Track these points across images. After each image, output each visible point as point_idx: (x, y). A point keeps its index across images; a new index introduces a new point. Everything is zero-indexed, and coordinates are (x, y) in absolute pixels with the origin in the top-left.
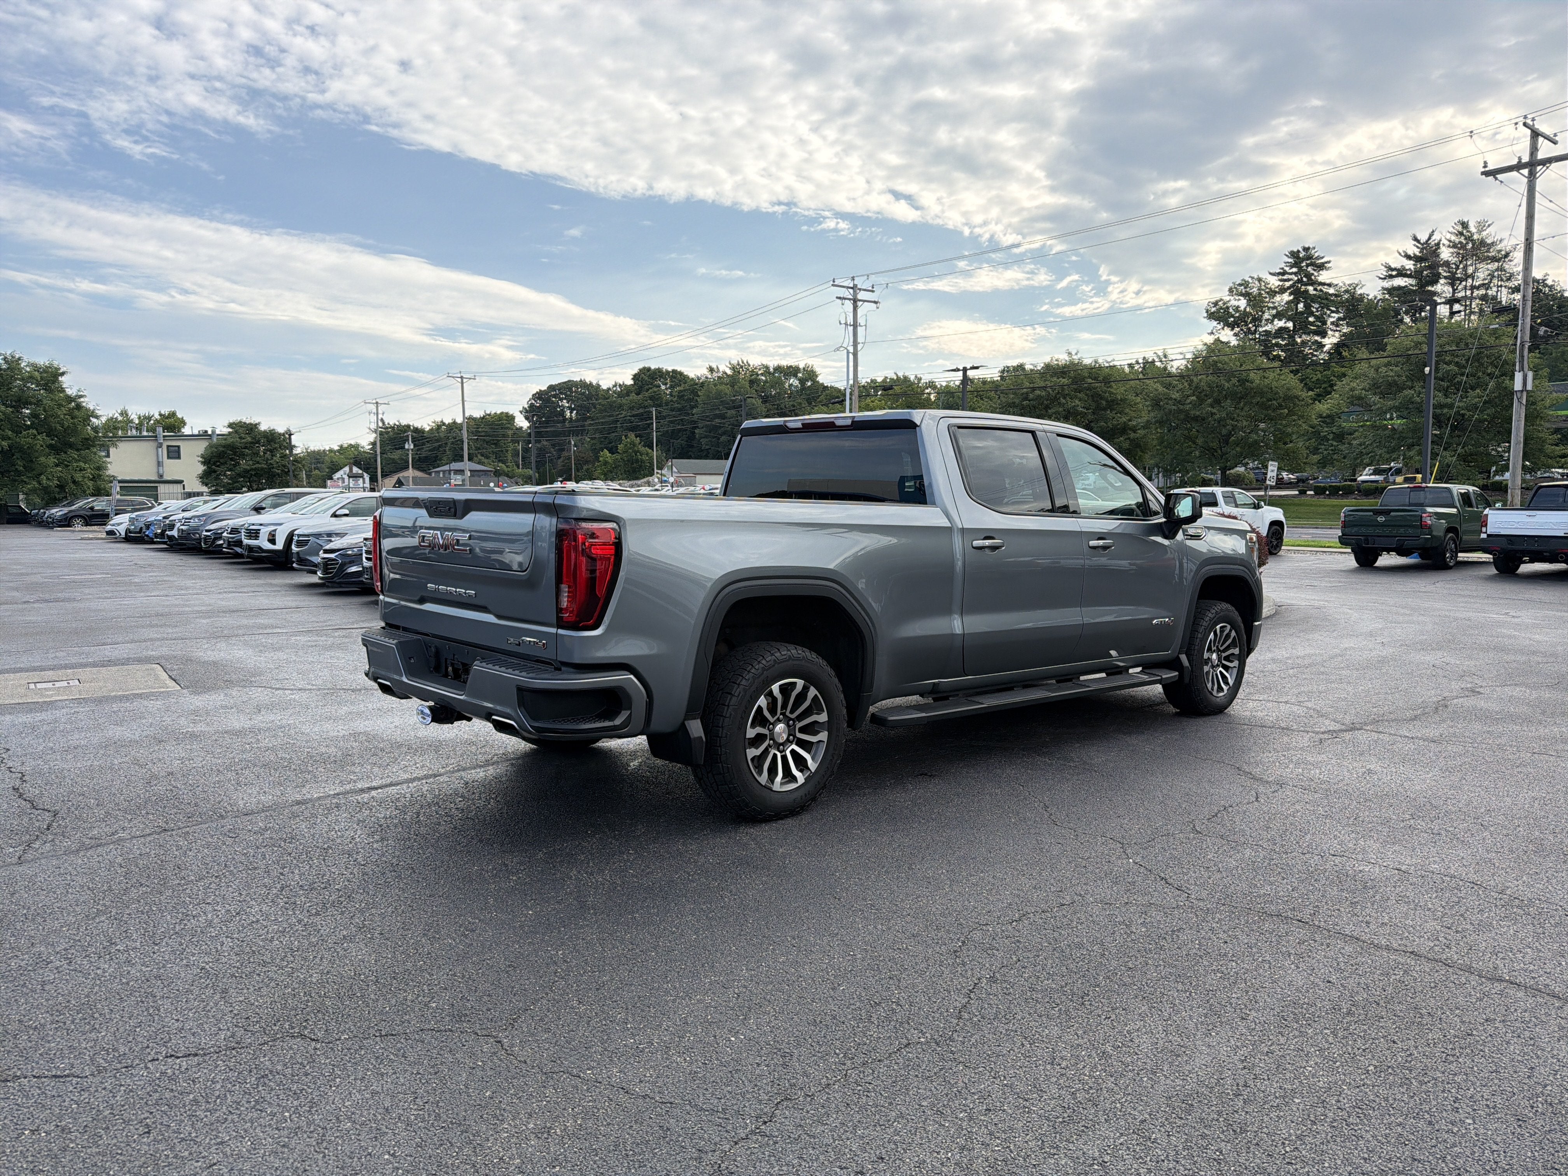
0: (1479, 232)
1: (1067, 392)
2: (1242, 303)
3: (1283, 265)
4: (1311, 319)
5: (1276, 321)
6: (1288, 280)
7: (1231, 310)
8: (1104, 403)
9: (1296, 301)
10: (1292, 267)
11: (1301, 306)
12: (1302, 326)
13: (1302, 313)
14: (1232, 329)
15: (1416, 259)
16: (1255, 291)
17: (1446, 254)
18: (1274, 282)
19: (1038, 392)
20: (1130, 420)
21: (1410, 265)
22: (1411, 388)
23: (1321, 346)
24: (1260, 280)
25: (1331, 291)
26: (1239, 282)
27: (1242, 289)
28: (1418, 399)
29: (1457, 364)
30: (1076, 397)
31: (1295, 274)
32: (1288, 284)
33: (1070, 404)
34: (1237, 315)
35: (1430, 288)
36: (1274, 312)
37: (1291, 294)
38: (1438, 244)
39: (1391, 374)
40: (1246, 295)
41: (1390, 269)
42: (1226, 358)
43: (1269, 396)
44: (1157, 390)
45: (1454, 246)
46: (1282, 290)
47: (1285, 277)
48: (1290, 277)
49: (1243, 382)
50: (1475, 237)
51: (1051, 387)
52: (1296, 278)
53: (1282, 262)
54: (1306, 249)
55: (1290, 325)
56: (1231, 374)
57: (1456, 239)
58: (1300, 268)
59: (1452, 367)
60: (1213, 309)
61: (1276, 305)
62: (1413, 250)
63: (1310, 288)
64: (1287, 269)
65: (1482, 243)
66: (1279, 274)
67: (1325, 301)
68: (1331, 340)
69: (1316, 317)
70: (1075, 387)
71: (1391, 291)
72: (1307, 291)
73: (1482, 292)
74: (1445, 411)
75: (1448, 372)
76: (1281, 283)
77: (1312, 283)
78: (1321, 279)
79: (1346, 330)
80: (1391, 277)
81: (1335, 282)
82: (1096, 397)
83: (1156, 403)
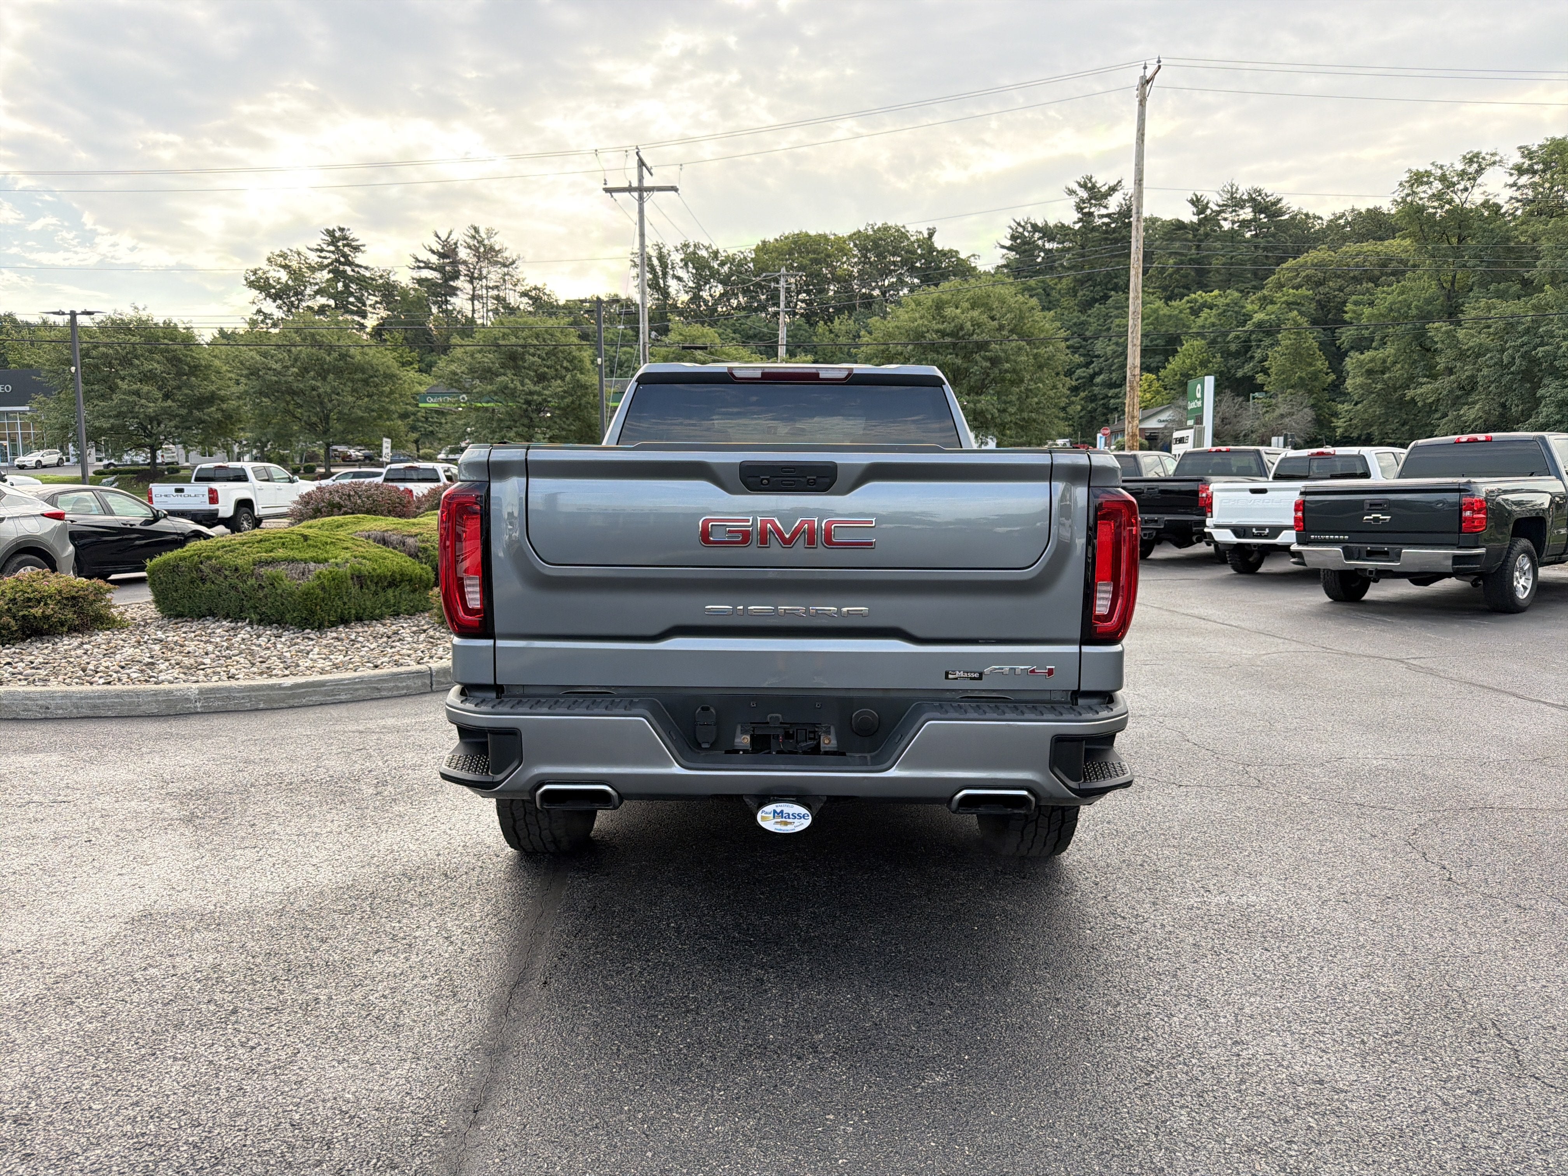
0: (489, 238)
1: (139, 352)
2: (284, 276)
3: (320, 242)
4: (351, 299)
5: (318, 297)
6: (325, 258)
7: (271, 281)
8: (186, 368)
9: (336, 279)
10: (329, 245)
11: (340, 285)
12: (342, 306)
13: (342, 292)
14: (275, 301)
15: (442, 256)
16: (294, 265)
17: (463, 253)
18: (313, 258)
19: (102, 349)
20: (220, 390)
21: (434, 259)
22: (505, 375)
23: (362, 327)
24: (299, 254)
25: (368, 274)
26: (277, 252)
27: (282, 260)
28: (512, 385)
29: (539, 357)
30: (152, 359)
31: (333, 252)
32: (326, 262)
33: (147, 366)
34: (278, 287)
35: (452, 283)
36: (317, 287)
37: (329, 272)
38: (456, 244)
39: (486, 360)
40: (286, 267)
41: (417, 260)
42: (324, 332)
43: (371, 373)
44: (252, 358)
45: (469, 247)
46: (322, 267)
47: (323, 254)
48: (328, 255)
49: (343, 356)
50: (486, 242)
51: (119, 344)
52: (334, 257)
53: (319, 240)
54: (342, 230)
55: (332, 303)
56: (331, 348)
57: (472, 242)
58: (337, 247)
59: (536, 359)
60: (253, 278)
61: (318, 281)
62: (437, 247)
63: (348, 269)
64: (325, 247)
65: (492, 249)
66: (317, 250)
67: (364, 283)
68: (371, 322)
69: (356, 297)
70: (149, 347)
71: (420, 281)
72: (345, 272)
73: (495, 292)
74: (535, 397)
75: (533, 363)
76: (320, 260)
77: (350, 264)
78: (357, 261)
79: (384, 314)
80: (419, 268)
81: (371, 266)
82: (174, 360)
83: (253, 372)
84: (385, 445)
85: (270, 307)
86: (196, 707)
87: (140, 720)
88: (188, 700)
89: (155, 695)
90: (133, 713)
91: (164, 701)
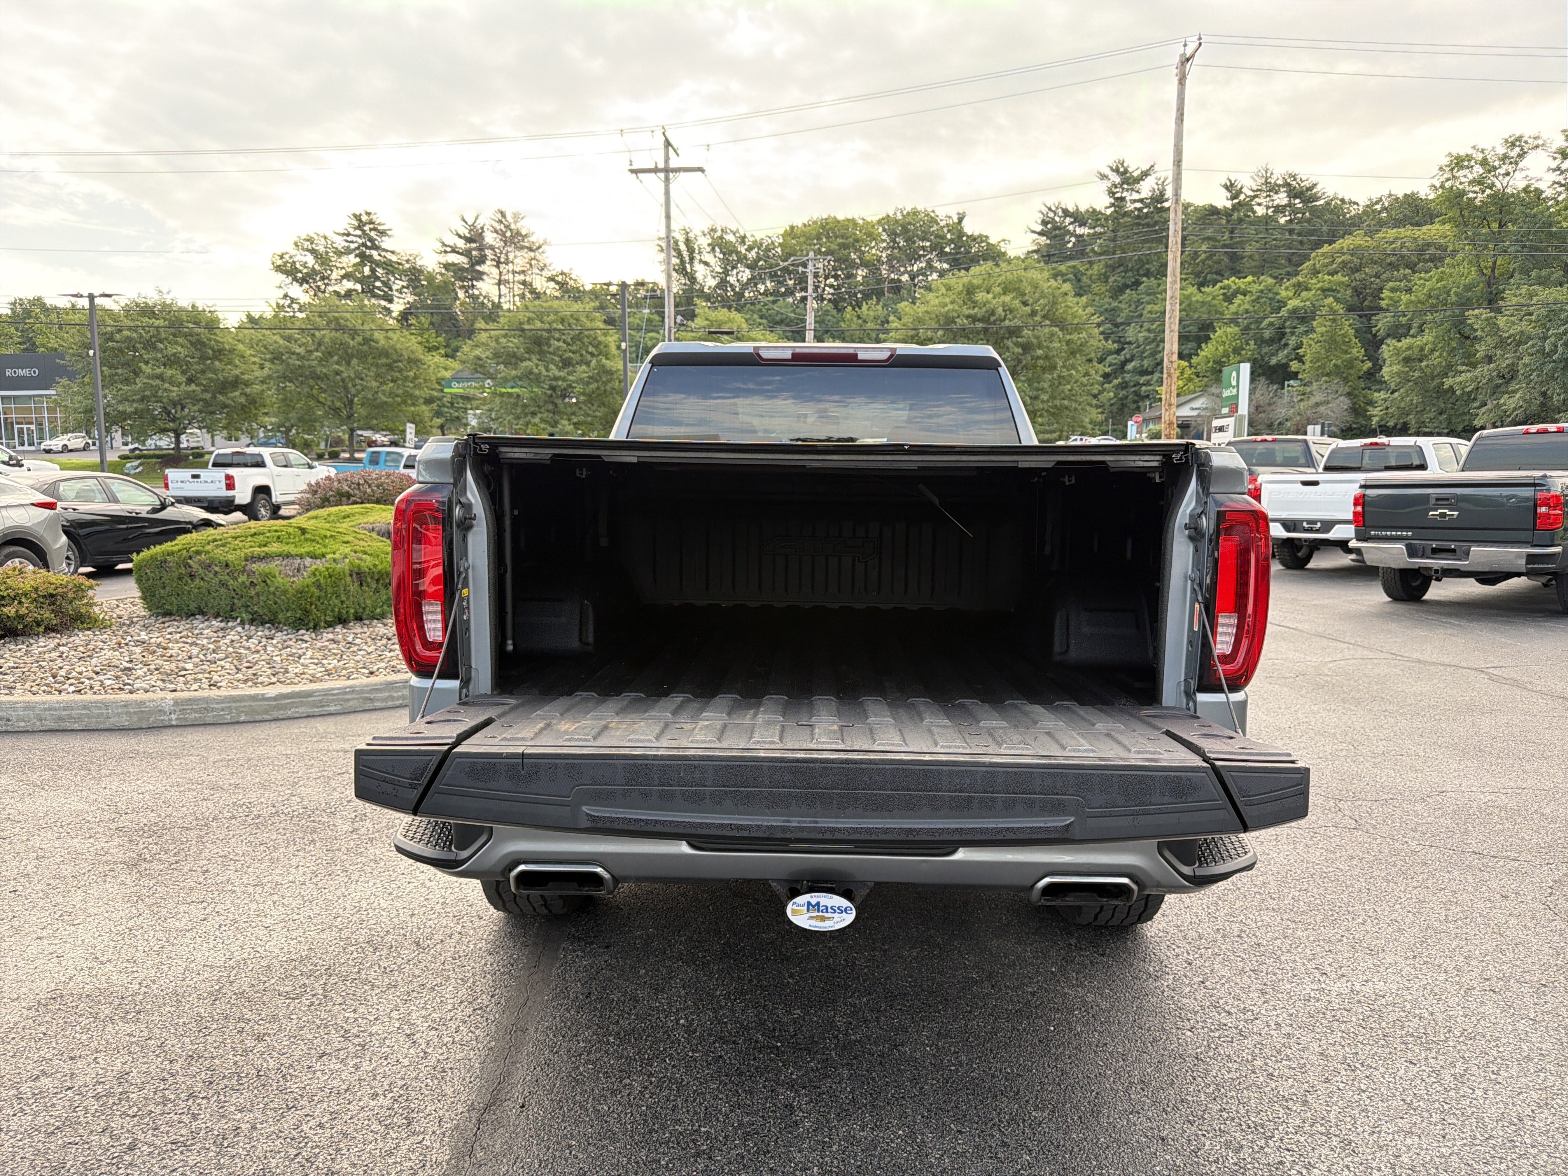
0: (516, 222)
1: (163, 336)
2: (310, 260)
3: (347, 227)
4: (378, 284)
5: (345, 281)
6: (352, 242)
7: (298, 266)
8: (210, 352)
9: (362, 264)
10: (355, 229)
11: (367, 270)
12: (369, 291)
13: (369, 277)
14: (301, 285)
15: (469, 240)
16: (321, 249)
17: (490, 238)
18: (340, 242)
19: (126, 333)
20: (242, 373)
21: (461, 244)
22: (530, 360)
23: (389, 311)
24: (325, 238)
25: (394, 258)
26: (304, 236)
27: (309, 245)
28: (537, 371)
29: (564, 342)
30: (176, 343)
31: (359, 236)
32: (353, 246)
33: (171, 350)
34: (305, 271)
35: (478, 268)
36: (343, 272)
37: (356, 256)
38: (482, 228)
39: (511, 345)
40: (313, 251)
41: (444, 245)
42: (348, 315)
43: (395, 357)
44: (276, 342)
45: (496, 231)
46: (348, 252)
47: (349, 239)
48: (355, 239)
49: (367, 341)
50: (513, 226)
51: (143, 328)
52: (360, 241)
53: (345, 223)
54: (368, 214)
55: (358, 287)
56: (354, 333)
57: (498, 227)
58: (364, 231)
59: (561, 344)
60: (279, 262)
61: (344, 265)
62: (465, 232)
63: (375, 253)
64: (351, 231)
65: (518, 233)
66: (344, 234)
67: (390, 267)
68: (397, 307)
69: (382, 282)
70: (172, 330)
71: (447, 266)
72: (371, 256)
73: (522, 277)
74: (560, 383)
75: (558, 348)
76: (347, 244)
77: (377, 248)
78: (383, 245)
79: (410, 298)
80: (446, 252)
81: (398, 251)
82: (198, 344)
83: (277, 357)
84: (408, 430)
85: (297, 291)
86: (171, 720)
87: (107, 734)
88: (161, 712)
89: (125, 706)
90: (101, 726)
91: (135, 713)
